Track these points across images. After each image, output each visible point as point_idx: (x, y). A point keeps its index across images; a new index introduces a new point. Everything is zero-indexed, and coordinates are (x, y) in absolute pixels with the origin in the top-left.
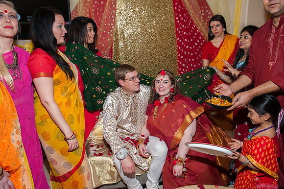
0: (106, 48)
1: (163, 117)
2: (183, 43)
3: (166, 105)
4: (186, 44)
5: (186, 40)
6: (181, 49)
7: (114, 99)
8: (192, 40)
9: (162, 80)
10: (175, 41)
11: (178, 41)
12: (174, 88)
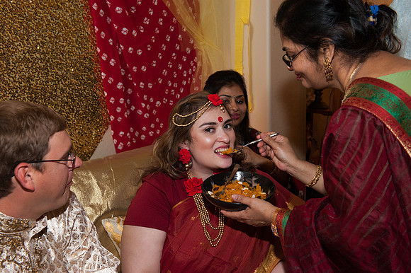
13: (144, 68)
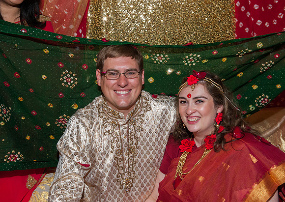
0: (72, 18)
1: (201, 179)
2: (248, 14)
3: (207, 153)
4: (257, 15)
5: (256, 7)
6: (244, 27)
7: (84, 125)
8: (270, 7)
9: (189, 96)
10: (232, 9)
11: (238, 9)
12: (223, 112)
13: (267, 25)
